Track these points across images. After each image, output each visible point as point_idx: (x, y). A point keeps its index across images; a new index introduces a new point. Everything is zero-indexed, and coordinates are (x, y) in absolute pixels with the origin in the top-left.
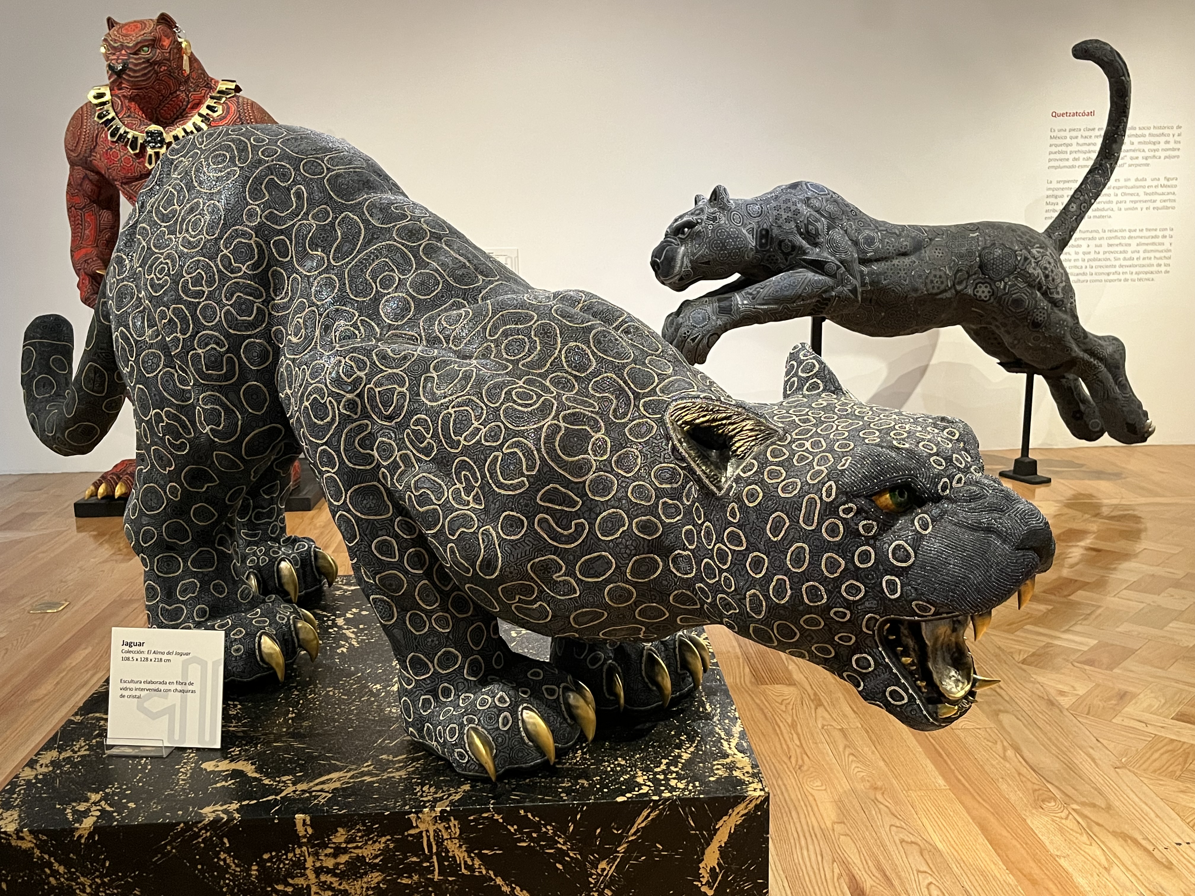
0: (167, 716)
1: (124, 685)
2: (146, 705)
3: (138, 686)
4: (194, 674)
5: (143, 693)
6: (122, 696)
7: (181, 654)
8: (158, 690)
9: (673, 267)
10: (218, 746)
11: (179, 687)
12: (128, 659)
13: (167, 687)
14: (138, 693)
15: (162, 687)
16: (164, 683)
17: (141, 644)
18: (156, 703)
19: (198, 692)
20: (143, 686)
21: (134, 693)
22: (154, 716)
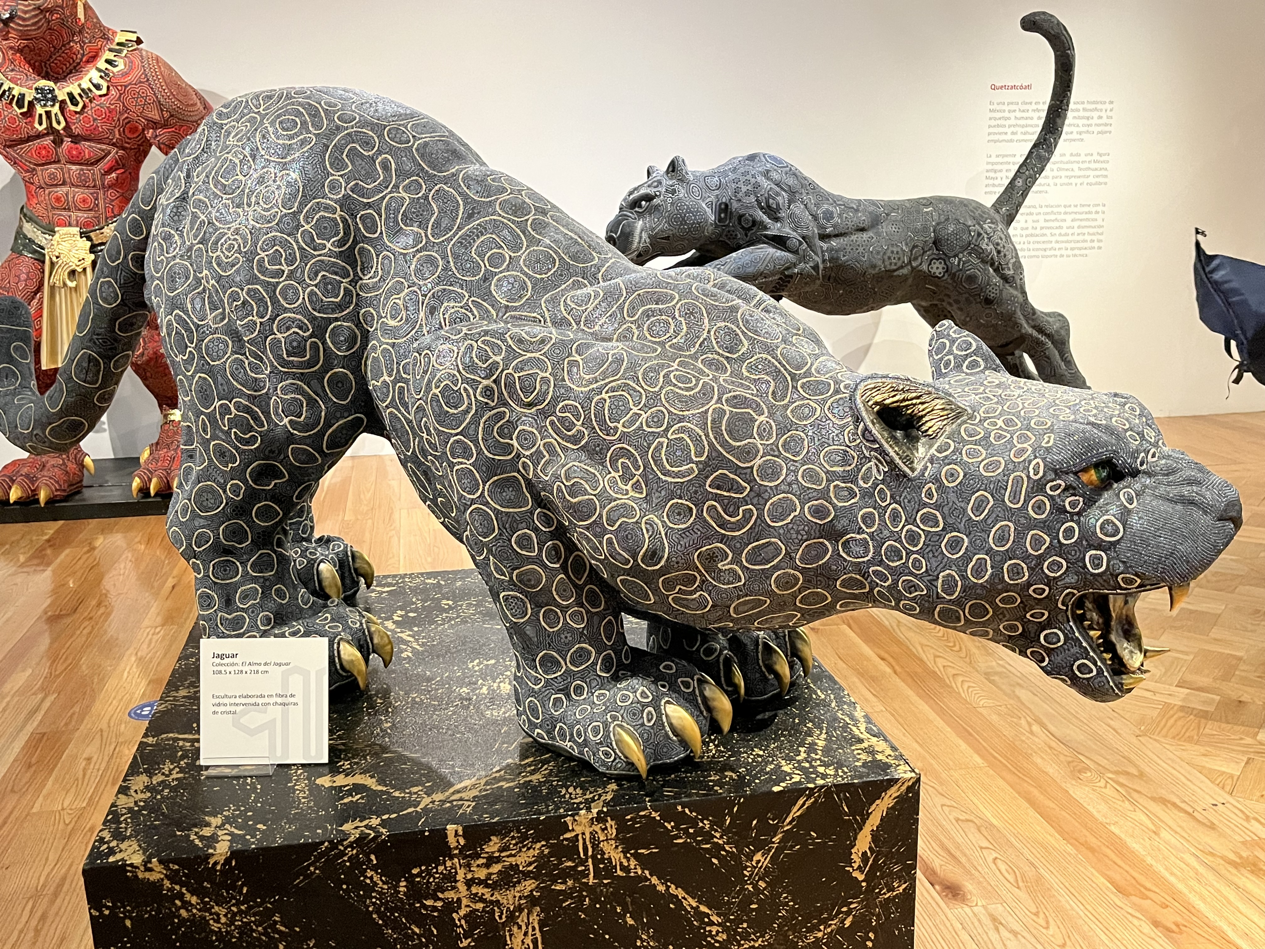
0: (267, 732)
1: (217, 701)
2: (242, 720)
3: (233, 701)
4: (296, 685)
5: (239, 709)
6: (215, 713)
7: (280, 665)
8: (256, 704)
9: (632, 243)
10: (326, 760)
11: (279, 700)
12: (220, 672)
13: (266, 700)
14: (233, 709)
15: (260, 701)
16: (262, 696)
17: (233, 656)
18: (254, 719)
19: (301, 704)
20: (238, 701)
21: (228, 708)
22: (252, 732)
